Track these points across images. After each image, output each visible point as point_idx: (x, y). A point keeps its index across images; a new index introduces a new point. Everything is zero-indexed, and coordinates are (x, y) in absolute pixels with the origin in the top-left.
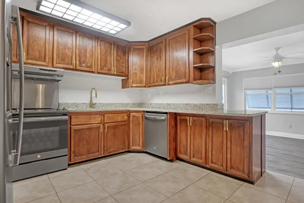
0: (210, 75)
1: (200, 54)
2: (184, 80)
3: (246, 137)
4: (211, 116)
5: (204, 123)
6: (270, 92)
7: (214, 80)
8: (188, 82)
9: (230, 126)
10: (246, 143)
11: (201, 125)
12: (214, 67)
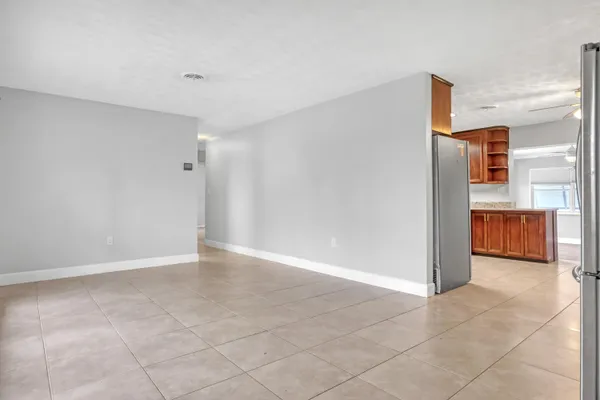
0: (503, 176)
1: (492, 156)
2: (478, 180)
3: (541, 227)
4: (507, 212)
5: (501, 219)
6: (568, 187)
7: (507, 180)
8: (482, 182)
9: (527, 220)
10: (541, 231)
11: (499, 221)
12: (507, 170)
